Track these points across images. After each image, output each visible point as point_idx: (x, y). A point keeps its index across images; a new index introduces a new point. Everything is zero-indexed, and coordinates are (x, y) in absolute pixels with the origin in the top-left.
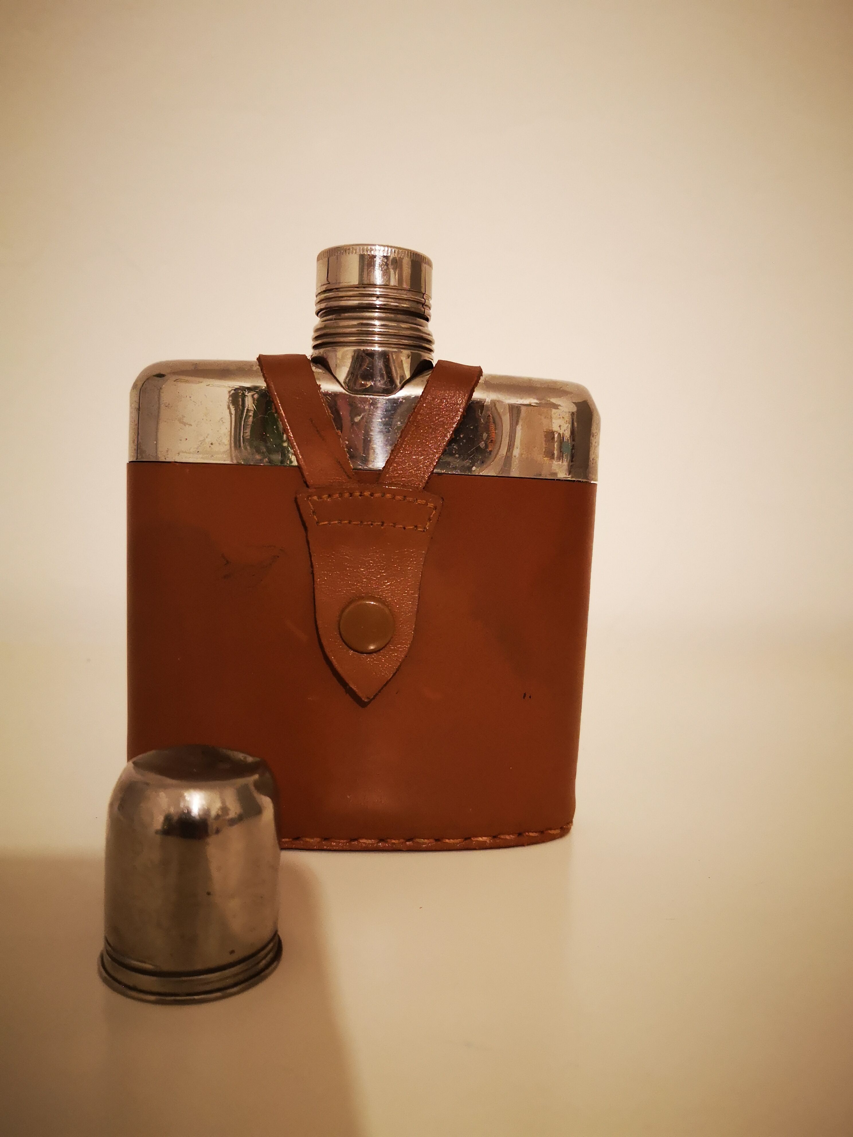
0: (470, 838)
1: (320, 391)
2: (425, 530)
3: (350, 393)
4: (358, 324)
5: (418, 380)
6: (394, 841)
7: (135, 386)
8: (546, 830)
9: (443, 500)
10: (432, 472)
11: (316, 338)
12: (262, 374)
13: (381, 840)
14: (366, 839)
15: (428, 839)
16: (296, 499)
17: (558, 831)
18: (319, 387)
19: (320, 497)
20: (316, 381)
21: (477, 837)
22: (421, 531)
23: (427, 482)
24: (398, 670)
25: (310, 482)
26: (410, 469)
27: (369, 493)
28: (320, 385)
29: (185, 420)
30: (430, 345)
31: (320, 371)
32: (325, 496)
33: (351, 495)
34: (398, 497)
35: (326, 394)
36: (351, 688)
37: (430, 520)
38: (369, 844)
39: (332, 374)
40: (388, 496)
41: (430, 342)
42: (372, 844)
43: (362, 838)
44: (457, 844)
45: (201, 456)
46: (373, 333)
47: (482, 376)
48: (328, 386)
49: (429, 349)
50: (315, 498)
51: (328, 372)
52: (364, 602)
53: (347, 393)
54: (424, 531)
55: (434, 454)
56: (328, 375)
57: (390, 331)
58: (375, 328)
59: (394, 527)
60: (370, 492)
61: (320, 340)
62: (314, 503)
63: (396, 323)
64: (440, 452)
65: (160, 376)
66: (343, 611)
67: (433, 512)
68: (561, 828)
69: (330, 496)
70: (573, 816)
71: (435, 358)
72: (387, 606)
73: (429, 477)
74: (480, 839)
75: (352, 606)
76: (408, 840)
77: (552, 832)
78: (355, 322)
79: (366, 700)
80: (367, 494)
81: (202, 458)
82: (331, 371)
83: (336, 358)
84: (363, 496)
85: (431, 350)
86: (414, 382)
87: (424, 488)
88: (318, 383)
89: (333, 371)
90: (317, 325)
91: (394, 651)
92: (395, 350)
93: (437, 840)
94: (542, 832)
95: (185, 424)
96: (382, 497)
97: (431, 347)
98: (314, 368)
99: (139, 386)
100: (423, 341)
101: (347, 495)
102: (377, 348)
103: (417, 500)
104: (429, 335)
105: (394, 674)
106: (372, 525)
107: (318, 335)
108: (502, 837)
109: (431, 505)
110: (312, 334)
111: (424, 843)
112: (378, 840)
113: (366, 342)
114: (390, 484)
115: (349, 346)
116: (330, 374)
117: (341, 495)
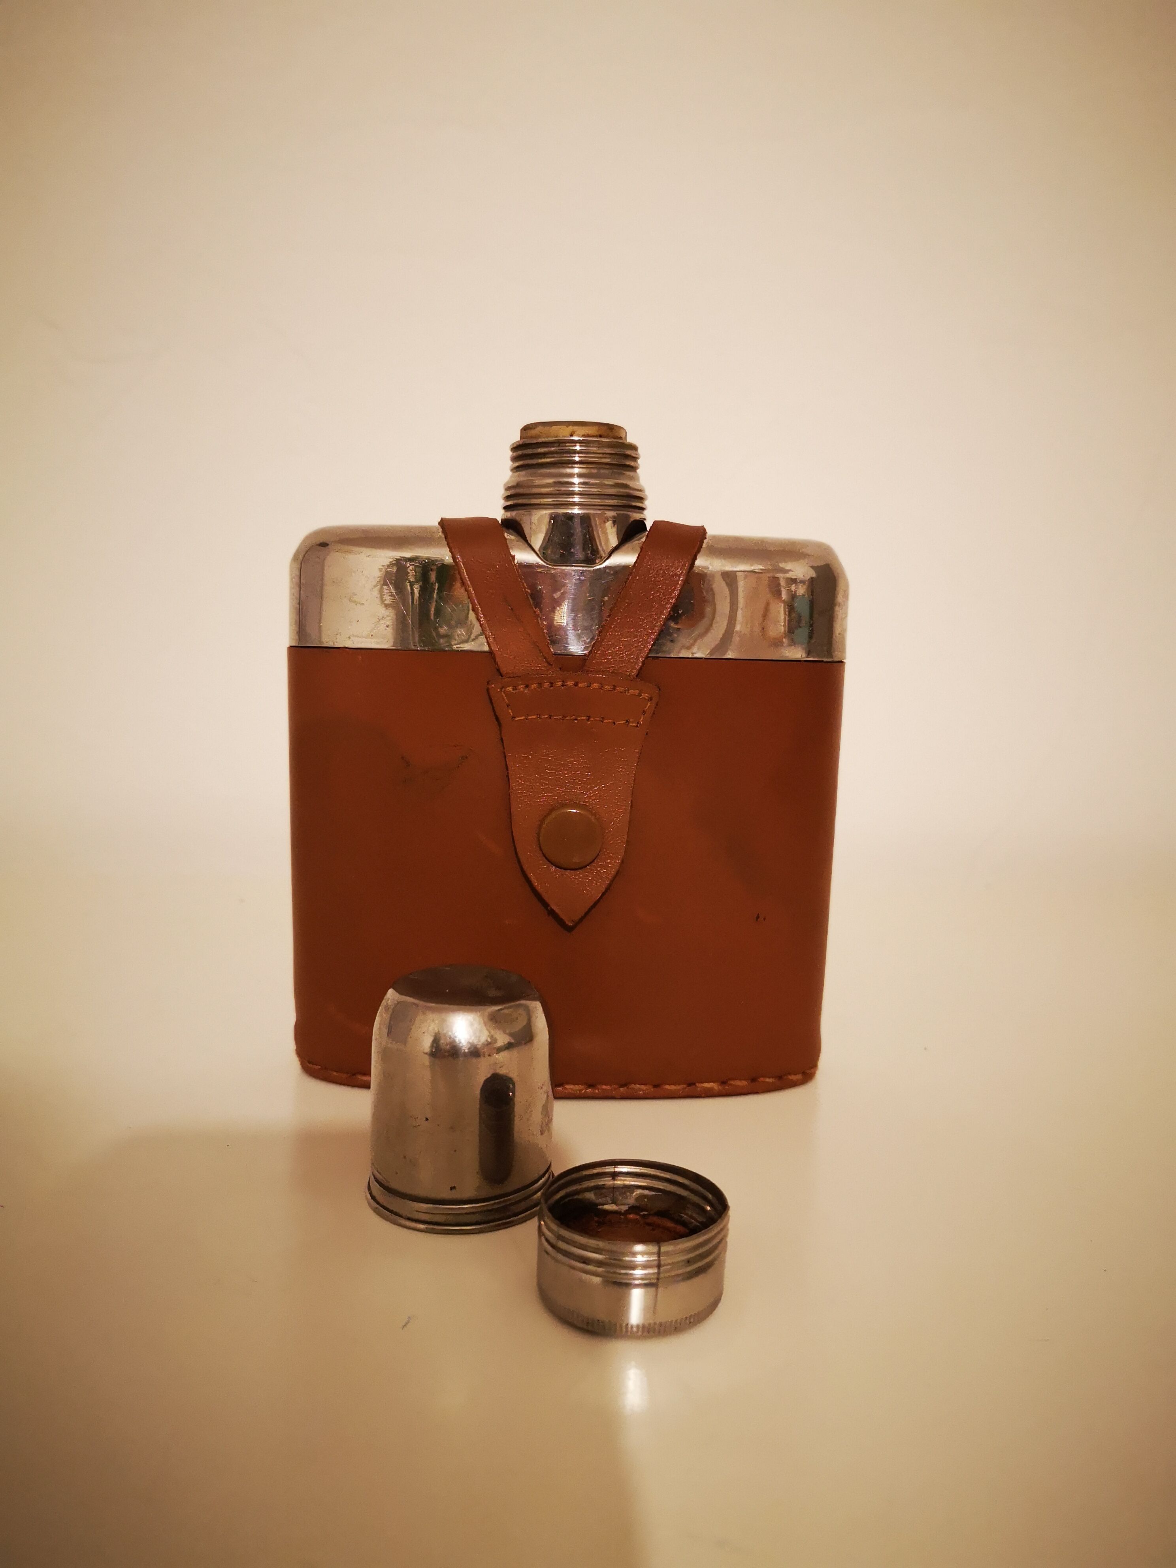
0: (694, 1084)
1: (514, 563)
2: (639, 725)
3: (547, 564)
4: (555, 482)
5: (628, 545)
6: (604, 1087)
7: (295, 558)
8: (785, 1075)
9: (660, 690)
10: (647, 657)
11: (507, 498)
12: (446, 543)
13: (591, 1086)
14: (573, 1084)
15: (645, 1084)
16: (488, 690)
17: (799, 1077)
18: (514, 557)
19: (515, 688)
20: (509, 551)
21: (702, 1083)
22: (634, 726)
23: (641, 668)
24: (608, 889)
25: (504, 670)
26: (621, 654)
27: (573, 683)
28: (514, 556)
29: (355, 598)
30: (642, 503)
31: (513, 537)
32: (521, 687)
33: (552, 684)
34: (607, 687)
35: (521, 565)
36: (553, 910)
37: (644, 712)
38: (576, 1090)
39: (526, 541)
40: (596, 685)
41: (641, 499)
42: (581, 1090)
43: (568, 1083)
44: (679, 1090)
45: (375, 640)
46: (572, 494)
47: (706, 538)
48: (523, 556)
49: (642, 507)
50: (510, 689)
51: (522, 540)
52: (565, 810)
53: (544, 564)
54: (637, 726)
55: (649, 635)
56: (521, 543)
57: (593, 490)
58: (575, 487)
59: (602, 722)
60: (573, 681)
61: (512, 500)
62: (508, 694)
63: (599, 479)
64: (656, 632)
65: (324, 545)
66: (542, 821)
67: (648, 704)
68: (804, 1073)
69: (527, 686)
70: (817, 1060)
71: (651, 516)
72: (595, 815)
73: (643, 663)
74: (706, 1085)
75: (553, 815)
76: (622, 1086)
77: (793, 1077)
78: (551, 481)
79: (570, 924)
80: (570, 683)
81: (378, 643)
82: (526, 537)
83: (531, 523)
84: (565, 686)
85: (643, 509)
86: (624, 548)
87: (637, 676)
88: (512, 553)
89: (528, 539)
90: (508, 482)
91: (603, 867)
92: (599, 512)
93: (655, 1086)
94: (780, 1078)
95: (356, 603)
96: (588, 686)
97: (643, 505)
98: (506, 535)
99: (301, 558)
100: (633, 499)
101: (546, 685)
102: (576, 511)
103: (628, 690)
104: (641, 491)
105: (603, 894)
106: (576, 719)
107: (509, 494)
108: (732, 1082)
109: (645, 696)
110: (501, 492)
111: (640, 1090)
112: (586, 1086)
113: (566, 504)
114: (598, 672)
115: (546, 509)
116: (524, 542)
117: (540, 685)
